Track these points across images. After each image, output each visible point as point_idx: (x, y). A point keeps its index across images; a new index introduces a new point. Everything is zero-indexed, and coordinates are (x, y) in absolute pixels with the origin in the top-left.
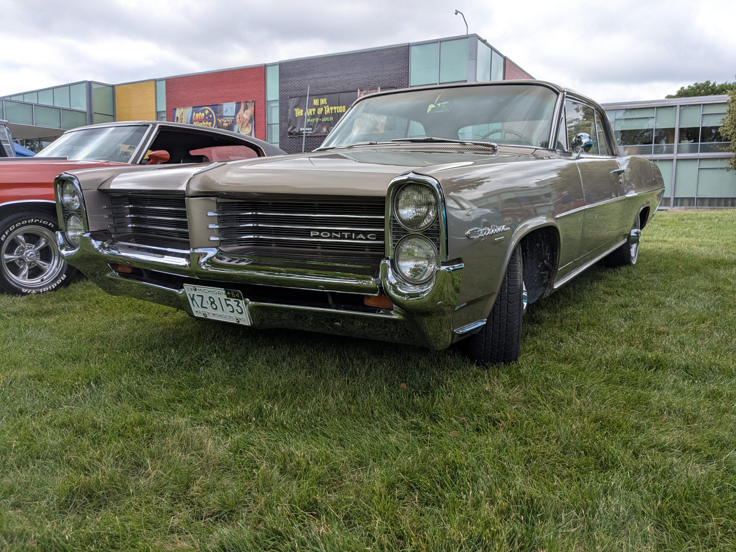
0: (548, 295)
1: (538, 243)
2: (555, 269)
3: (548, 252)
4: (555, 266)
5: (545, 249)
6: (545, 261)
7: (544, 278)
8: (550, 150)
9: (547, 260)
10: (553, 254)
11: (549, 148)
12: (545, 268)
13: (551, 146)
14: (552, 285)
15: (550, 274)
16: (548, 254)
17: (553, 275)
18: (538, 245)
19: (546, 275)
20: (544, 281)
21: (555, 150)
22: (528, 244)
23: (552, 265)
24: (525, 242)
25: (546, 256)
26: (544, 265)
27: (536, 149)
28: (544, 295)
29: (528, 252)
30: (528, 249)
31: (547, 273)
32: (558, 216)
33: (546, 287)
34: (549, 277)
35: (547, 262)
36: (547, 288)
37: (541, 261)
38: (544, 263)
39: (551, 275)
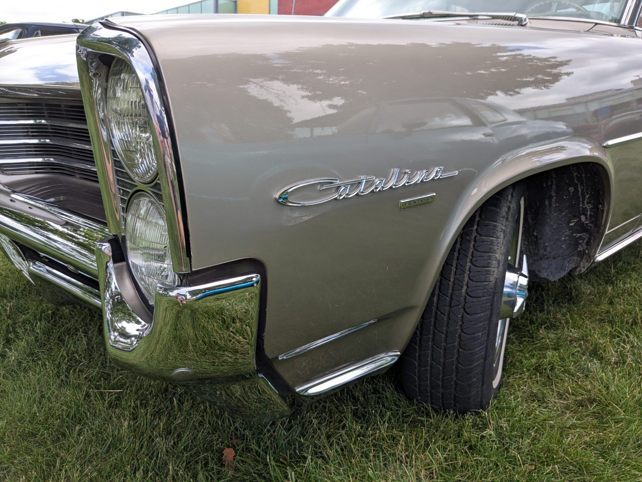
0: (583, 270)
1: (571, 186)
2: (598, 232)
3: (588, 203)
4: (599, 227)
5: (584, 198)
6: (583, 218)
7: (579, 244)
8: (624, 27)
9: (586, 215)
10: (598, 209)
11: (622, 23)
12: (583, 228)
13: (625, 21)
14: (591, 257)
15: (589, 239)
16: (589, 207)
17: (594, 241)
18: (572, 189)
19: (583, 239)
20: (580, 248)
21: (632, 28)
22: (554, 187)
23: (595, 226)
24: (549, 183)
25: (585, 210)
26: (580, 224)
27: (596, 24)
28: (578, 270)
29: (553, 200)
30: (554, 194)
31: (585, 235)
32: (610, 142)
33: (582, 258)
34: (588, 243)
35: (586, 218)
36: (584, 260)
37: (575, 217)
38: (580, 220)
39: (592, 241)
